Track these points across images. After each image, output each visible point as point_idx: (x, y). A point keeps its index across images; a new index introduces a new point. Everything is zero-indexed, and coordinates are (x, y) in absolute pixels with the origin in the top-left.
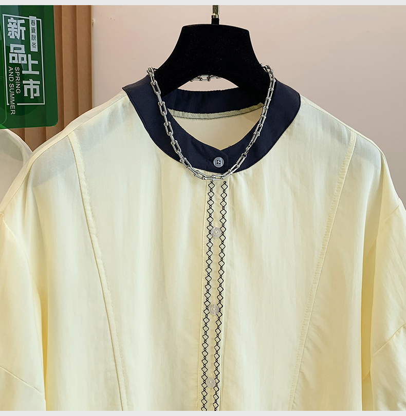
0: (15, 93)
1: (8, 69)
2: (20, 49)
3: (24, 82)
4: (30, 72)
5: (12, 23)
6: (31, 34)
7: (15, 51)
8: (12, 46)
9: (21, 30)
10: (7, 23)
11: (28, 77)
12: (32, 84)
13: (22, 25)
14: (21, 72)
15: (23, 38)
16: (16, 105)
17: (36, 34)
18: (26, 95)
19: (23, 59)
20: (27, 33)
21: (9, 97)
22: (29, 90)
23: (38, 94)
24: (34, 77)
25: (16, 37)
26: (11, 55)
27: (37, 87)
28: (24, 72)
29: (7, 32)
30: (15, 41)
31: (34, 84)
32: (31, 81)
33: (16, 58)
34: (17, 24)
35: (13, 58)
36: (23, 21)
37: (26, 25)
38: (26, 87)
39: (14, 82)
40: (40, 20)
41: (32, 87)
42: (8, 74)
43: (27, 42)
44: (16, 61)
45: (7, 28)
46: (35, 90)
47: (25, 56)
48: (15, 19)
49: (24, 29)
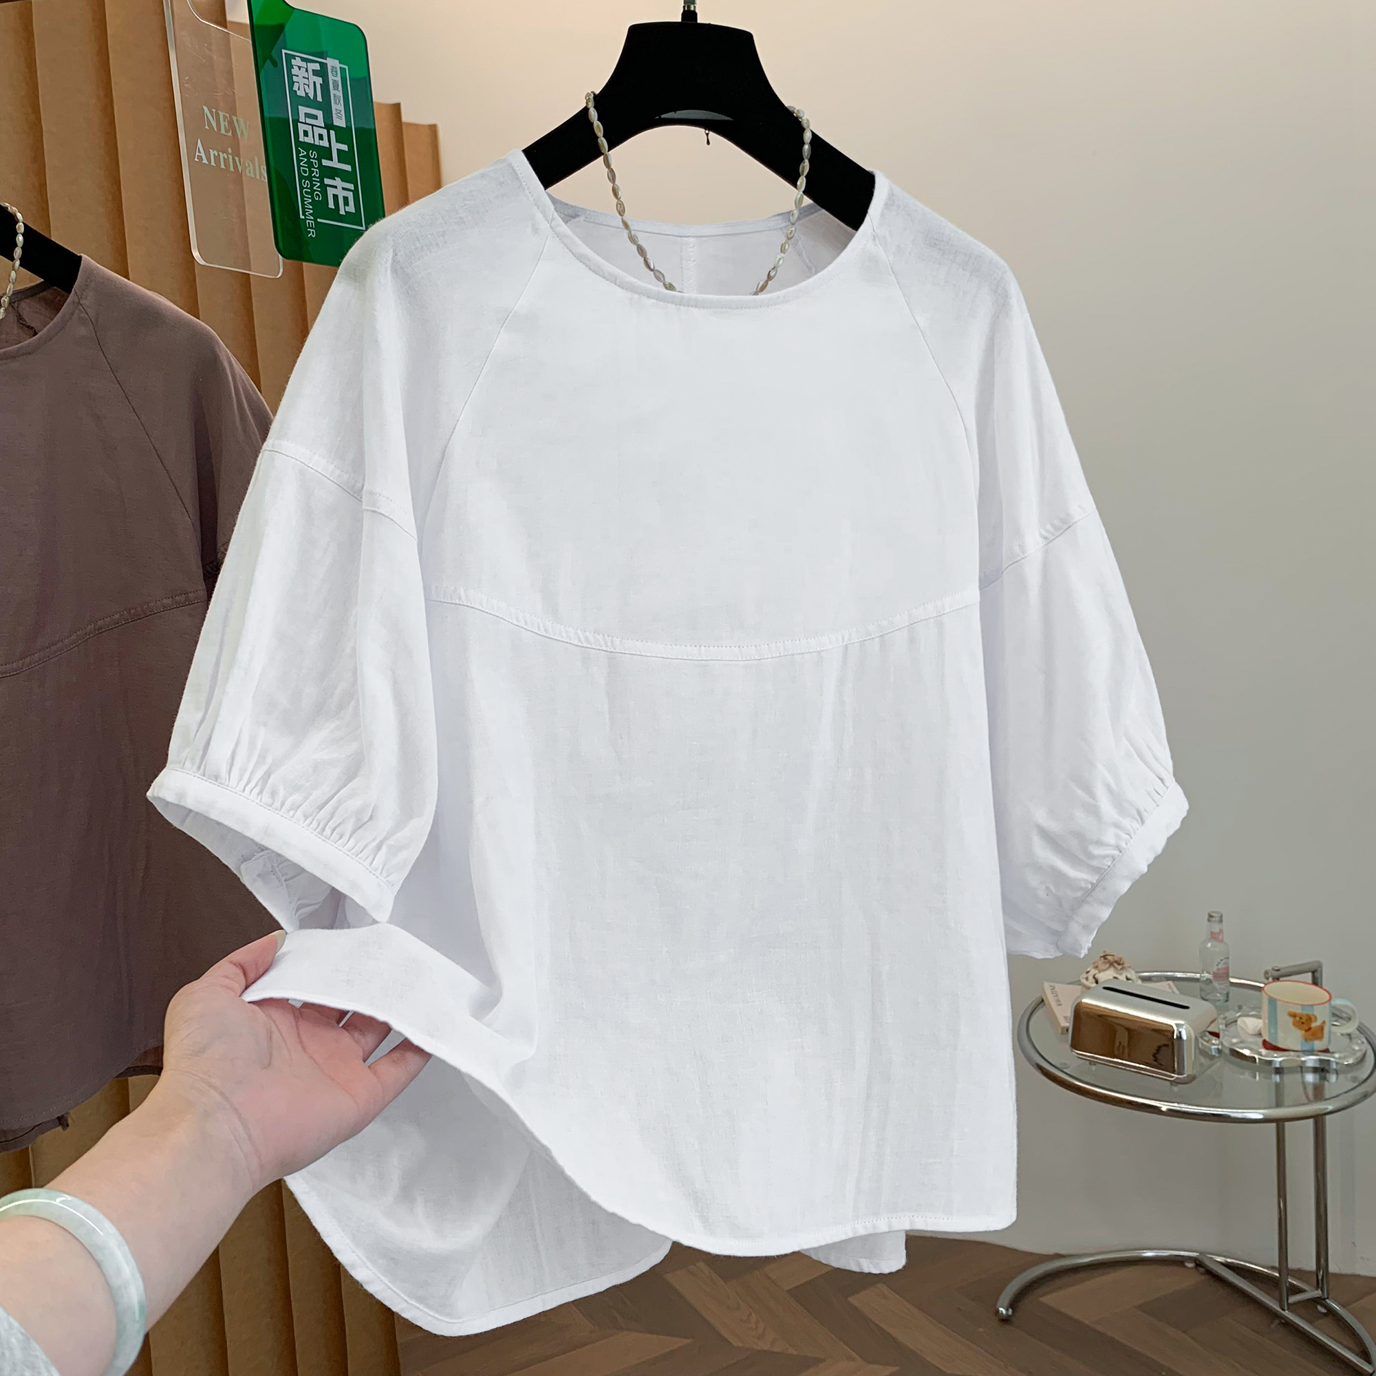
0: (312, 198)
1: (298, 152)
2: (315, 117)
3: (327, 181)
4: (335, 164)
5: (299, 68)
6: (332, 92)
7: (309, 121)
8: (303, 110)
9: (314, 82)
10: (290, 67)
11: (333, 173)
12: (340, 188)
13: (315, 73)
14: (320, 163)
15: (319, 99)
16: (315, 220)
17: (340, 94)
18: (331, 205)
19: (321, 137)
20: (325, 87)
21: (303, 205)
22: (336, 197)
23: (351, 208)
24: (345, 176)
25: (307, 94)
26: (301, 127)
27: (350, 195)
28: (325, 162)
29: (292, 83)
30: (306, 101)
31: (343, 189)
32: (338, 182)
33: (310, 133)
34: (307, 71)
35: (306, 134)
36: (317, 66)
37: (322, 72)
38: (330, 191)
39: (310, 178)
40: (347, 67)
41: (341, 194)
42: (299, 161)
43: (326, 107)
44: (309, 140)
45: (290, 76)
46: (346, 199)
47: (324, 132)
48: (303, 59)
49: (319, 80)
